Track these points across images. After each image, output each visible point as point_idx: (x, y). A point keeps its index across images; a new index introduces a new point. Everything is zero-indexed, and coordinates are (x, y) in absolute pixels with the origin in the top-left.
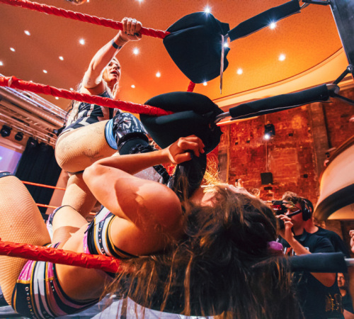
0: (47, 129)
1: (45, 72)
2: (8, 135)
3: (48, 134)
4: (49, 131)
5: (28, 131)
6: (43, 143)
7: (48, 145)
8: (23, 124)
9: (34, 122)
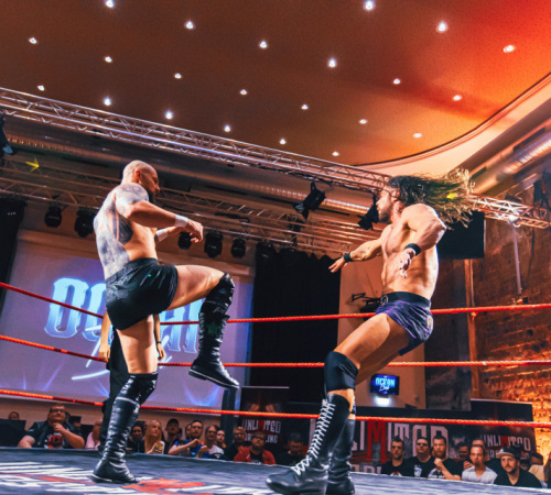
0: (285, 217)
1: (244, 92)
2: (219, 251)
3: (290, 227)
4: (290, 219)
5: (250, 233)
6: (285, 250)
7: (296, 252)
8: (237, 221)
9: (256, 211)
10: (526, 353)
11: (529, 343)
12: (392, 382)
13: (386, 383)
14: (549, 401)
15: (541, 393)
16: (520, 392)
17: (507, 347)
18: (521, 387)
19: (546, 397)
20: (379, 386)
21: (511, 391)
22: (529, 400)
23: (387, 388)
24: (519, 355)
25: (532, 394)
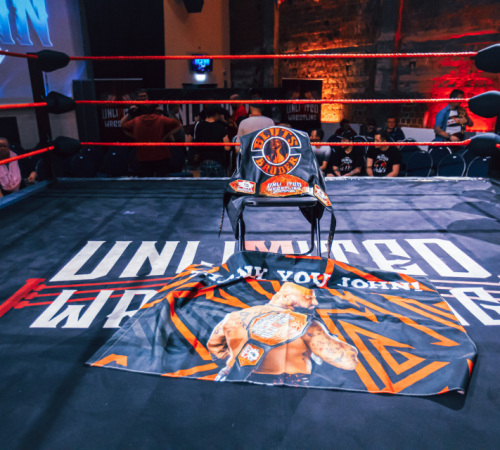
10: (320, 40)
11: (325, 32)
12: (207, 61)
13: (203, 62)
14: (333, 77)
15: (328, 72)
16: (312, 70)
17: (306, 34)
18: (313, 66)
19: (331, 74)
20: (198, 66)
21: (305, 69)
22: (319, 77)
23: (204, 66)
24: (315, 41)
25: (321, 72)
